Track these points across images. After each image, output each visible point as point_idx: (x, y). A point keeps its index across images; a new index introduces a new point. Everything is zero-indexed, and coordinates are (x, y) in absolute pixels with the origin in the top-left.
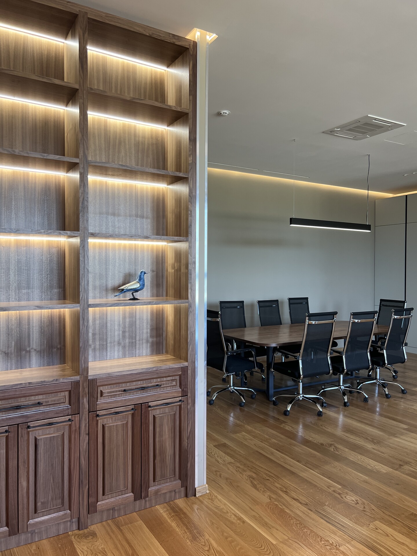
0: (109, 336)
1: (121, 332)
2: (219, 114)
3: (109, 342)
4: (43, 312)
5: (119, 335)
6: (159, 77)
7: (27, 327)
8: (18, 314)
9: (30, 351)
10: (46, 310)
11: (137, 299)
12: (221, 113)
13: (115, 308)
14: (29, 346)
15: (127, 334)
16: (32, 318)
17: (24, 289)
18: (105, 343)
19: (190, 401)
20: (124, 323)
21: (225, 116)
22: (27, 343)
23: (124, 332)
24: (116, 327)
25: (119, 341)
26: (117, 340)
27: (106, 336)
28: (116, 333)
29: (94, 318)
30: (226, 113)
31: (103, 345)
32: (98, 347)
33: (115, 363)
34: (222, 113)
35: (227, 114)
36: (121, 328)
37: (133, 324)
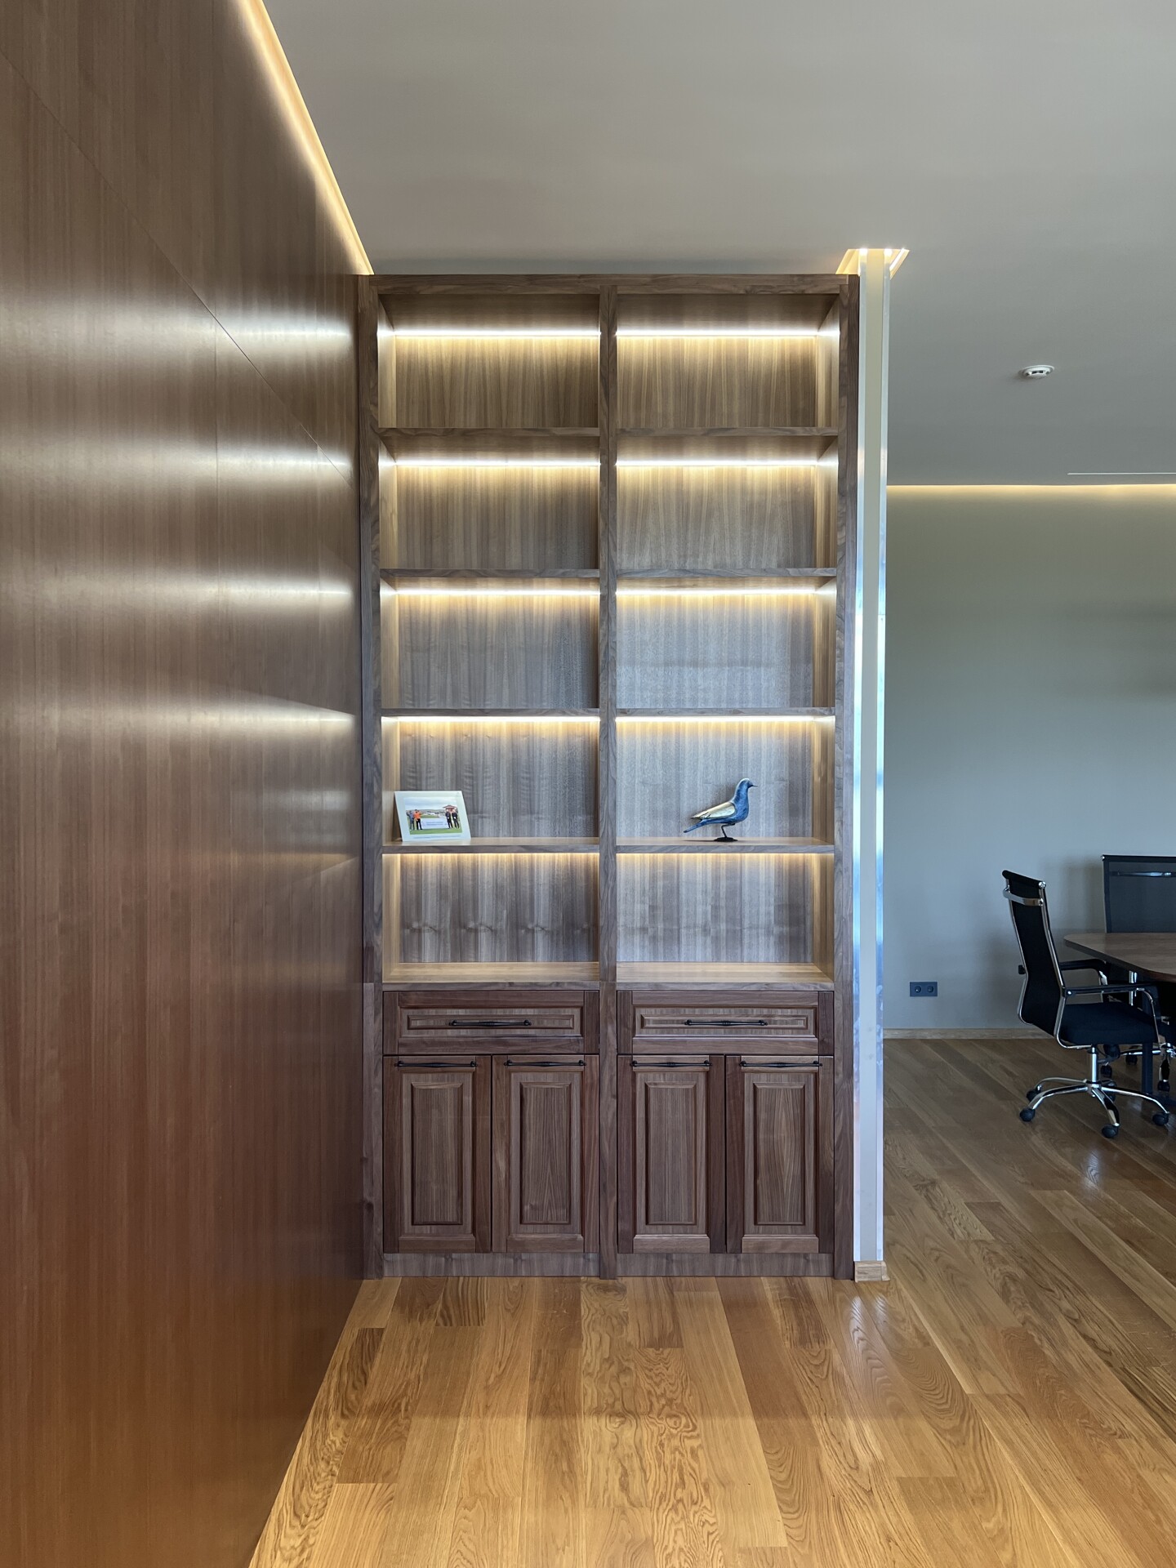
0: (684, 914)
1: (709, 908)
2: (1024, 376)
3: (683, 925)
4: (557, 858)
5: (705, 913)
6: (799, 353)
7: (528, 884)
8: (513, 859)
9: (533, 931)
10: (561, 854)
11: (731, 840)
12: (1028, 374)
13: (696, 857)
14: (532, 921)
15: (723, 913)
16: (538, 868)
17: (524, 815)
18: (675, 927)
19: (839, 1068)
20: (716, 887)
21: (1041, 378)
22: (528, 916)
23: (716, 908)
24: (699, 897)
25: (705, 926)
26: (700, 922)
27: (678, 914)
28: (700, 909)
29: (654, 875)
30: (1041, 372)
31: (671, 931)
32: (662, 935)
33: (698, 968)
34: (1030, 373)
35: (1044, 373)
36: (709, 900)
37: (734, 892)
